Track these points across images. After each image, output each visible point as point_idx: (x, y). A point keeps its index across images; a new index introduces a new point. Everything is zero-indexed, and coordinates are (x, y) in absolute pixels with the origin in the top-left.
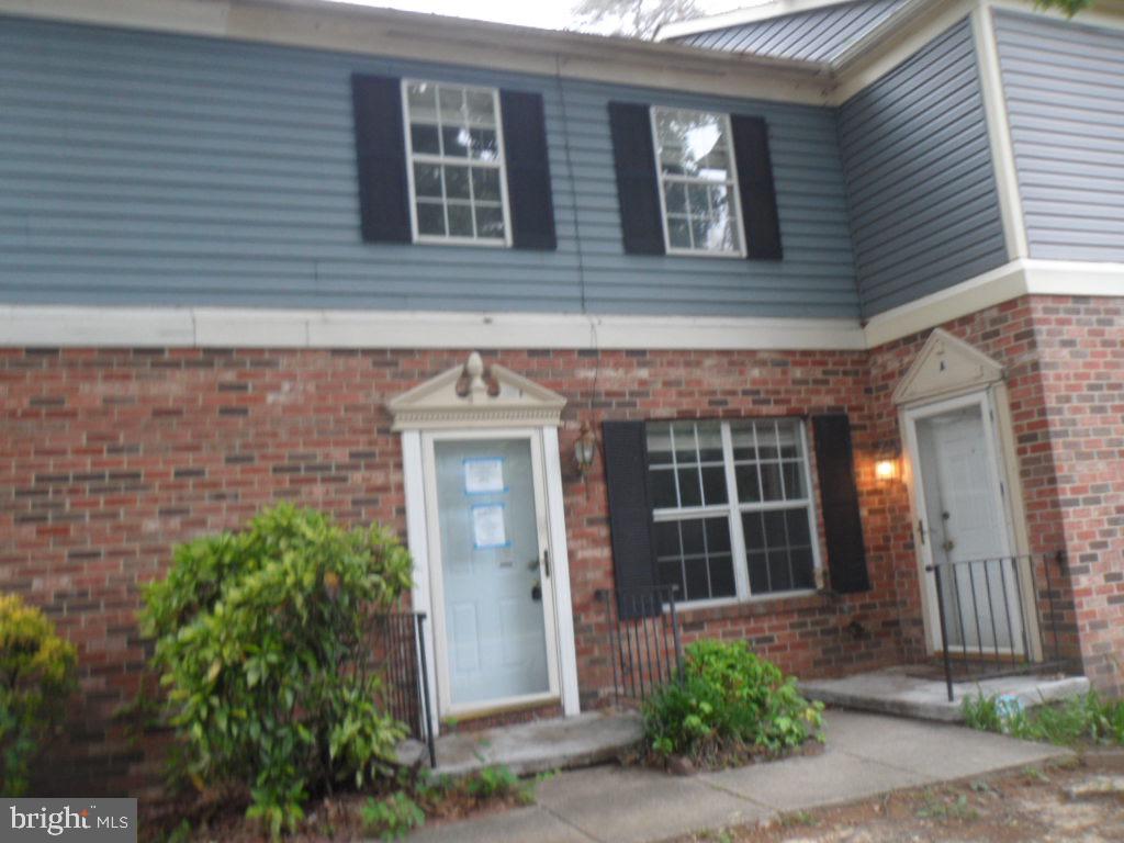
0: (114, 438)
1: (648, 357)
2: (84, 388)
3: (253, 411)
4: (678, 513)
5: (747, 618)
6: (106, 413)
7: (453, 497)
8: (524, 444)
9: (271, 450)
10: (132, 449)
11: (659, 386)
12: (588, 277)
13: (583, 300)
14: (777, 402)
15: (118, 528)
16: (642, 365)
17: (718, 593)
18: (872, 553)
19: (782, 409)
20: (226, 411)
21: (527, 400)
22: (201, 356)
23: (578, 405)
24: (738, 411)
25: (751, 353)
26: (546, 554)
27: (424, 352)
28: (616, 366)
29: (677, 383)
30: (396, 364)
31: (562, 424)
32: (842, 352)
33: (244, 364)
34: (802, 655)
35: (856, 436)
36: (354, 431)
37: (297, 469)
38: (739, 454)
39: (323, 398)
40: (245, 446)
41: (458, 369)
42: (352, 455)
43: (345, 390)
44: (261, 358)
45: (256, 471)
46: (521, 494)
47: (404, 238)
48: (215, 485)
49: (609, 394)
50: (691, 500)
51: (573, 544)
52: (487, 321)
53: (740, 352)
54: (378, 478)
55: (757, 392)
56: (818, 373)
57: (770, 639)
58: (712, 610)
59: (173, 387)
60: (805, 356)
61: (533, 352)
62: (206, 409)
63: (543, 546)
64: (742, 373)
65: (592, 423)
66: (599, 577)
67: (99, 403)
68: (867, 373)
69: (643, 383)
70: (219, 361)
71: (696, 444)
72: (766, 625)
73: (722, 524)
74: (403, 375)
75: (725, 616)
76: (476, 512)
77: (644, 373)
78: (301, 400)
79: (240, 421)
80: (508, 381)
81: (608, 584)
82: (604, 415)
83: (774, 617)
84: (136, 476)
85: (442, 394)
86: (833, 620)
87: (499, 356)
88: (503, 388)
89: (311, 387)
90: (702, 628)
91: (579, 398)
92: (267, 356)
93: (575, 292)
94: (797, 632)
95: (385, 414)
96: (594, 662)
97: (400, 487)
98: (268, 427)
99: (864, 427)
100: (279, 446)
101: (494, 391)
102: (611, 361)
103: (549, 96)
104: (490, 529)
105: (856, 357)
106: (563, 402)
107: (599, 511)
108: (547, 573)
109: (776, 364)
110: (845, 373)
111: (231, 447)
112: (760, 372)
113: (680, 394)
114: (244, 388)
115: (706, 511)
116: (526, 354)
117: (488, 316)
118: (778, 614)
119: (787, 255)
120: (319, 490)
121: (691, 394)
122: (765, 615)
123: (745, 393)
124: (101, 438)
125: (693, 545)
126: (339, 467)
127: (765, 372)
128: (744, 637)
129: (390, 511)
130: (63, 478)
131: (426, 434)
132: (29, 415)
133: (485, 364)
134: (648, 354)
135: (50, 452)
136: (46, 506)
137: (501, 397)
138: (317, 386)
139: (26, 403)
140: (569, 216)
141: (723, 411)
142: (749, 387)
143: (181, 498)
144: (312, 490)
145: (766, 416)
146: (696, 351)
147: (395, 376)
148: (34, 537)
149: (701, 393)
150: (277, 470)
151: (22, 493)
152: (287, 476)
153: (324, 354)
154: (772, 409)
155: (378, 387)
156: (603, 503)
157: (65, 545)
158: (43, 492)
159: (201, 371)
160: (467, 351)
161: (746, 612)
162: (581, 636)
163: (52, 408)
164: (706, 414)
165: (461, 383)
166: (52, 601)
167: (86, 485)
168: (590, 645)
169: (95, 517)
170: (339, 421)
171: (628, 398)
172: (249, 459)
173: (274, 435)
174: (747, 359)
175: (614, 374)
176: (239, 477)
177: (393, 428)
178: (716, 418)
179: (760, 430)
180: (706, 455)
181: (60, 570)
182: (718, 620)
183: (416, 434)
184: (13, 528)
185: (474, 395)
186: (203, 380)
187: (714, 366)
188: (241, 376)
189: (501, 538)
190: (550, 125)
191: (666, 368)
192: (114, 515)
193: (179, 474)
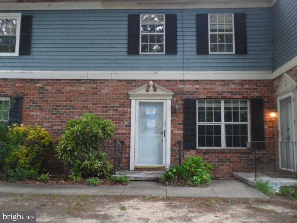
0: (70, 98)
1: (199, 82)
2: (66, 88)
3: (99, 94)
4: (206, 123)
5: (223, 153)
6: (69, 93)
7: (143, 116)
8: (162, 104)
9: (102, 103)
10: (74, 101)
11: (202, 90)
12: (185, 61)
13: (183, 67)
14: (239, 95)
15: (70, 117)
16: (197, 84)
17: (215, 146)
18: (268, 139)
19: (241, 97)
20: (93, 93)
21: (164, 93)
22: (89, 81)
23: (178, 94)
24: (226, 97)
25: (232, 81)
26: (165, 131)
27: (138, 80)
28: (189, 84)
29: (207, 89)
30: (131, 83)
31: (172, 99)
32: (263, 80)
33: (97, 83)
34: (239, 165)
35: (266, 105)
36: (121, 99)
37: (107, 107)
38: (226, 108)
39: (114, 91)
40: (97, 101)
41: (146, 85)
42: (120, 104)
43: (119, 90)
44: (101, 82)
45: (98, 107)
46: (160, 116)
47: (137, 53)
48: (90, 109)
49: (187, 91)
50: (210, 120)
51: (173, 129)
52: (155, 73)
53: (228, 80)
54: (125, 110)
55: (233, 92)
56: (254, 86)
57: (229, 159)
58: (211, 150)
59: (83, 88)
60: (250, 82)
61: (166, 81)
62: (89, 93)
63: (164, 129)
64: (228, 86)
65: (181, 99)
66: (179, 138)
67: (68, 91)
68: (272, 86)
69: (197, 89)
70: (92, 82)
71: (213, 105)
72: (228, 155)
73: (219, 127)
74: (133, 86)
75: (215, 152)
76: (148, 119)
77: (197, 86)
78: (109, 92)
79: (96, 95)
80: (159, 88)
81: (182, 140)
82: (185, 97)
83: (231, 154)
84: (74, 107)
85: (142, 91)
86: (251, 157)
87: (158, 82)
88: (158, 89)
89: (112, 89)
90: (208, 154)
91: (178, 93)
92: (103, 81)
93: (181, 65)
94: (239, 158)
95: (128, 95)
96: (176, 159)
97: (130, 112)
98: (102, 98)
99: (269, 102)
100: (104, 102)
101: (155, 90)
102: (188, 83)
103: (178, 14)
104: (152, 123)
105: (269, 82)
106: (173, 93)
107: (181, 121)
108: (165, 136)
109: (240, 84)
110: (264, 86)
111: (93, 101)
112: (234, 87)
113: (208, 92)
114: (97, 88)
115: (214, 123)
116: (165, 81)
117: (156, 72)
118: (233, 153)
119: (249, 53)
120: (111, 112)
121: (211, 92)
122: (228, 153)
123: (229, 92)
124: (68, 98)
125: (209, 132)
126: (117, 107)
127: (236, 86)
128: (221, 158)
129: (127, 117)
130: (60, 106)
131: (137, 100)
132: (55, 93)
133: (153, 83)
134: (199, 81)
135: (58, 101)
136: (57, 112)
137: (157, 92)
138: (113, 88)
139: (55, 91)
140: (181, 45)
141: (221, 97)
142: (230, 90)
143: (82, 112)
144: (110, 112)
145: (235, 98)
146: (214, 80)
147: (131, 86)
148: (54, 118)
149: (215, 92)
150: (103, 107)
151: (53, 109)
152: (105, 108)
153: (115, 81)
154: (237, 96)
155: (127, 89)
156: (182, 120)
157: (60, 120)
158: (57, 109)
159: (89, 85)
160: (149, 80)
161: (222, 151)
162: (173, 152)
163: (60, 92)
164: (216, 97)
165: (147, 88)
166: (57, 131)
167: (65, 108)
168: (175, 155)
169: (66, 115)
170: (117, 96)
171: (192, 93)
172: (97, 104)
173: (103, 99)
174: (230, 83)
175: (189, 86)
176: (95, 108)
177: (130, 99)
178: (219, 98)
179: (233, 102)
180: (215, 108)
181: (59, 125)
182: (213, 152)
183: (135, 100)
184: (51, 116)
185: (150, 91)
186: (89, 86)
187: (219, 84)
188: (97, 86)
189: (154, 126)
190: (178, 22)
191: (204, 85)
192: (69, 114)
193: (83, 107)
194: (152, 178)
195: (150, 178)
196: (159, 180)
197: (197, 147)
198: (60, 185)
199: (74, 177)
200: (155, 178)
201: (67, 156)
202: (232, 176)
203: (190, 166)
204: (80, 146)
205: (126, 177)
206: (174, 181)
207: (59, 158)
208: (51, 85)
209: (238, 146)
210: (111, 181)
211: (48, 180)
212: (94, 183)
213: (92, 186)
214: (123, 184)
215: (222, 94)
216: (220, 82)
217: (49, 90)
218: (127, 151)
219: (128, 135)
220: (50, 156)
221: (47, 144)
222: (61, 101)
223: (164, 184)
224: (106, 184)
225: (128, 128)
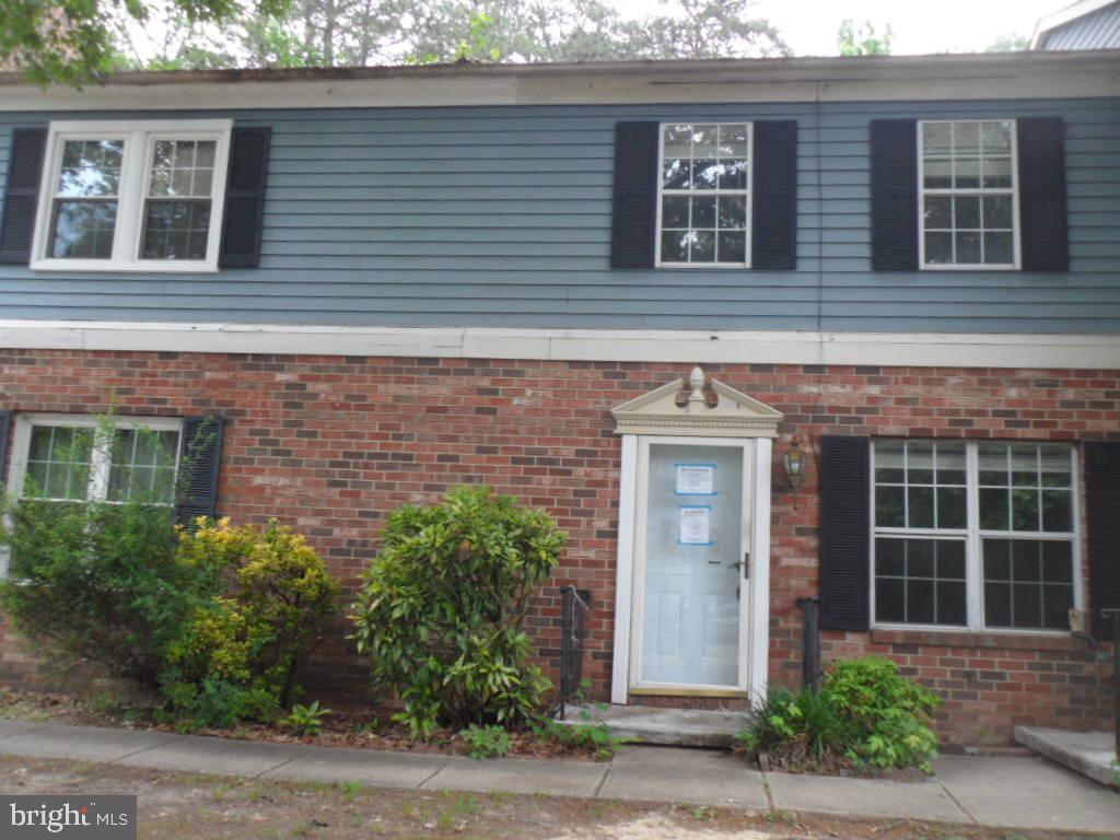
0: (397, 427)
1: (882, 374)
2: (381, 387)
3: (501, 410)
4: (907, 532)
5: (973, 649)
6: (394, 408)
7: (666, 498)
8: (739, 451)
9: (511, 445)
10: (409, 437)
11: (891, 403)
12: (827, 295)
13: (820, 317)
14: (1037, 425)
15: (394, 497)
16: (872, 382)
17: (943, 621)
19: (1044, 433)
20: (480, 411)
21: (744, 412)
22: (466, 366)
23: (797, 419)
24: (986, 432)
25: (1009, 371)
26: (747, 555)
27: (649, 364)
28: (843, 383)
29: (914, 401)
30: (623, 376)
31: (777, 436)
33: (497, 373)
34: (1040, 699)
36: (582, 433)
37: (530, 461)
38: (984, 477)
39: (558, 403)
40: (492, 439)
41: (679, 382)
42: (578, 453)
43: (577, 398)
44: (510, 368)
45: (498, 460)
46: (730, 498)
47: (648, 265)
48: (466, 469)
49: (833, 409)
50: (922, 520)
51: (778, 551)
52: (713, 338)
53: (995, 370)
54: (598, 474)
55: (1013, 413)
56: (1099, 395)
57: (1001, 676)
58: (929, 635)
59: (443, 389)
60: (1083, 376)
61: (755, 367)
62: (465, 409)
63: (745, 549)
64: (994, 392)
65: (811, 437)
66: (803, 585)
67: (390, 400)
69: (872, 399)
70: (478, 370)
71: (935, 464)
72: (996, 660)
73: (958, 548)
74: (628, 386)
75: (943, 643)
76: (684, 510)
77: (875, 390)
78: (539, 406)
79: (491, 418)
80: (727, 395)
81: (813, 594)
82: (825, 430)
83: (1008, 654)
84: (410, 457)
85: (665, 405)
86: (1088, 668)
87: (722, 371)
88: (720, 397)
89: (549, 394)
90: (916, 652)
91: (800, 413)
92: (516, 367)
93: (812, 310)
94: (1038, 673)
95: (610, 419)
96: (789, 666)
97: (617, 483)
98: (511, 426)
100: (518, 441)
101: (712, 402)
102: (839, 377)
103: (804, 122)
104: (695, 527)
106: (779, 415)
107: (810, 522)
108: (747, 576)
109: (1041, 384)
111: (481, 440)
112: (1019, 394)
113: (915, 412)
114: (495, 392)
115: (937, 533)
116: (748, 368)
117: (715, 334)
118: (1013, 650)
119: (1076, 266)
120: (547, 480)
121: (929, 413)
122: (996, 649)
123: (997, 413)
124: (389, 427)
125: (920, 567)
126: (566, 462)
127: (1025, 393)
128: (967, 669)
129: (606, 503)
130: (360, 455)
131: (644, 439)
132: (343, 406)
133: (706, 377)
134: (881, 371)
135: (353, 435)
136: (347, 475)
137: (716, 409)
138: (555, 392)
139: (342, 398)
140: (814, 236)
141: (967, 431)
142: (1002, 407)
143: (440, 478)
144: (541, 480)
145: (1024, 440)
146: (939, 369)
147: (622, 386)
148: (337, 498)
149: (942, 413)
150: (515, 461)
151: (333, 464)
152: (522, 466)
153: (562, 364)
154: (1031, 432)
155: (607, 395)
156: (814, 516)
157: (357, 506)
158: (347, 465)
159: (465, 378)
160: (690, 366)
161: (973, 643)
162: (778, 639)
163: (359, 403)
164: (944, 434)
165: (682, 394)
166: (344, 546)
167: (375, 462)
168: (786, 649)
169: (378, 487)
170: (569, 423)
171: (853, 414)
172: (494, 450)
173: (515, 432)
174: (1004, 378)
175: (839, 390)
176: (485, 464)
177: (616, 432)
178: (960, 438)
179: (1017, 454)
180: (944, 476)
181: (352, 524)
182: (936, 646)
183: (635, 437)
184: (325, 489)
185: (692, 405)
186: (465, 385)
187: (960, 384)
188: (494, 382)
189: (705, 537)
190: (803, 150)
191: (901, 386)
192: (391, 487)
193: (441, 458)
194: (702, 737)
195: (695, 737)
196: (733, 747)
197: (873, 624)
198: (362, 750)
199: (414, 722)
200: (714, 737)
201: (390, 640)
202: (1014, 743)
203: (853, 694)
204: (437, 607)
205: (603, 729)
206: (794, 753)
207: (360, 646)
208: (329, 379)
209: (1035, 624)
210: (551, 744)
211: (317, 730)
212: (491, 748)
213: (483, 757)
214: (594, 755)
215: (970, 423)
216: (963, 376)
217: (322, 396)
218: (604, 629)
219: (606, 569)
220: (319, 638)
221: (313, 593)
222: (361, 436)
223: (753, 761)
224: (531, 753)
225: (607, 540)
